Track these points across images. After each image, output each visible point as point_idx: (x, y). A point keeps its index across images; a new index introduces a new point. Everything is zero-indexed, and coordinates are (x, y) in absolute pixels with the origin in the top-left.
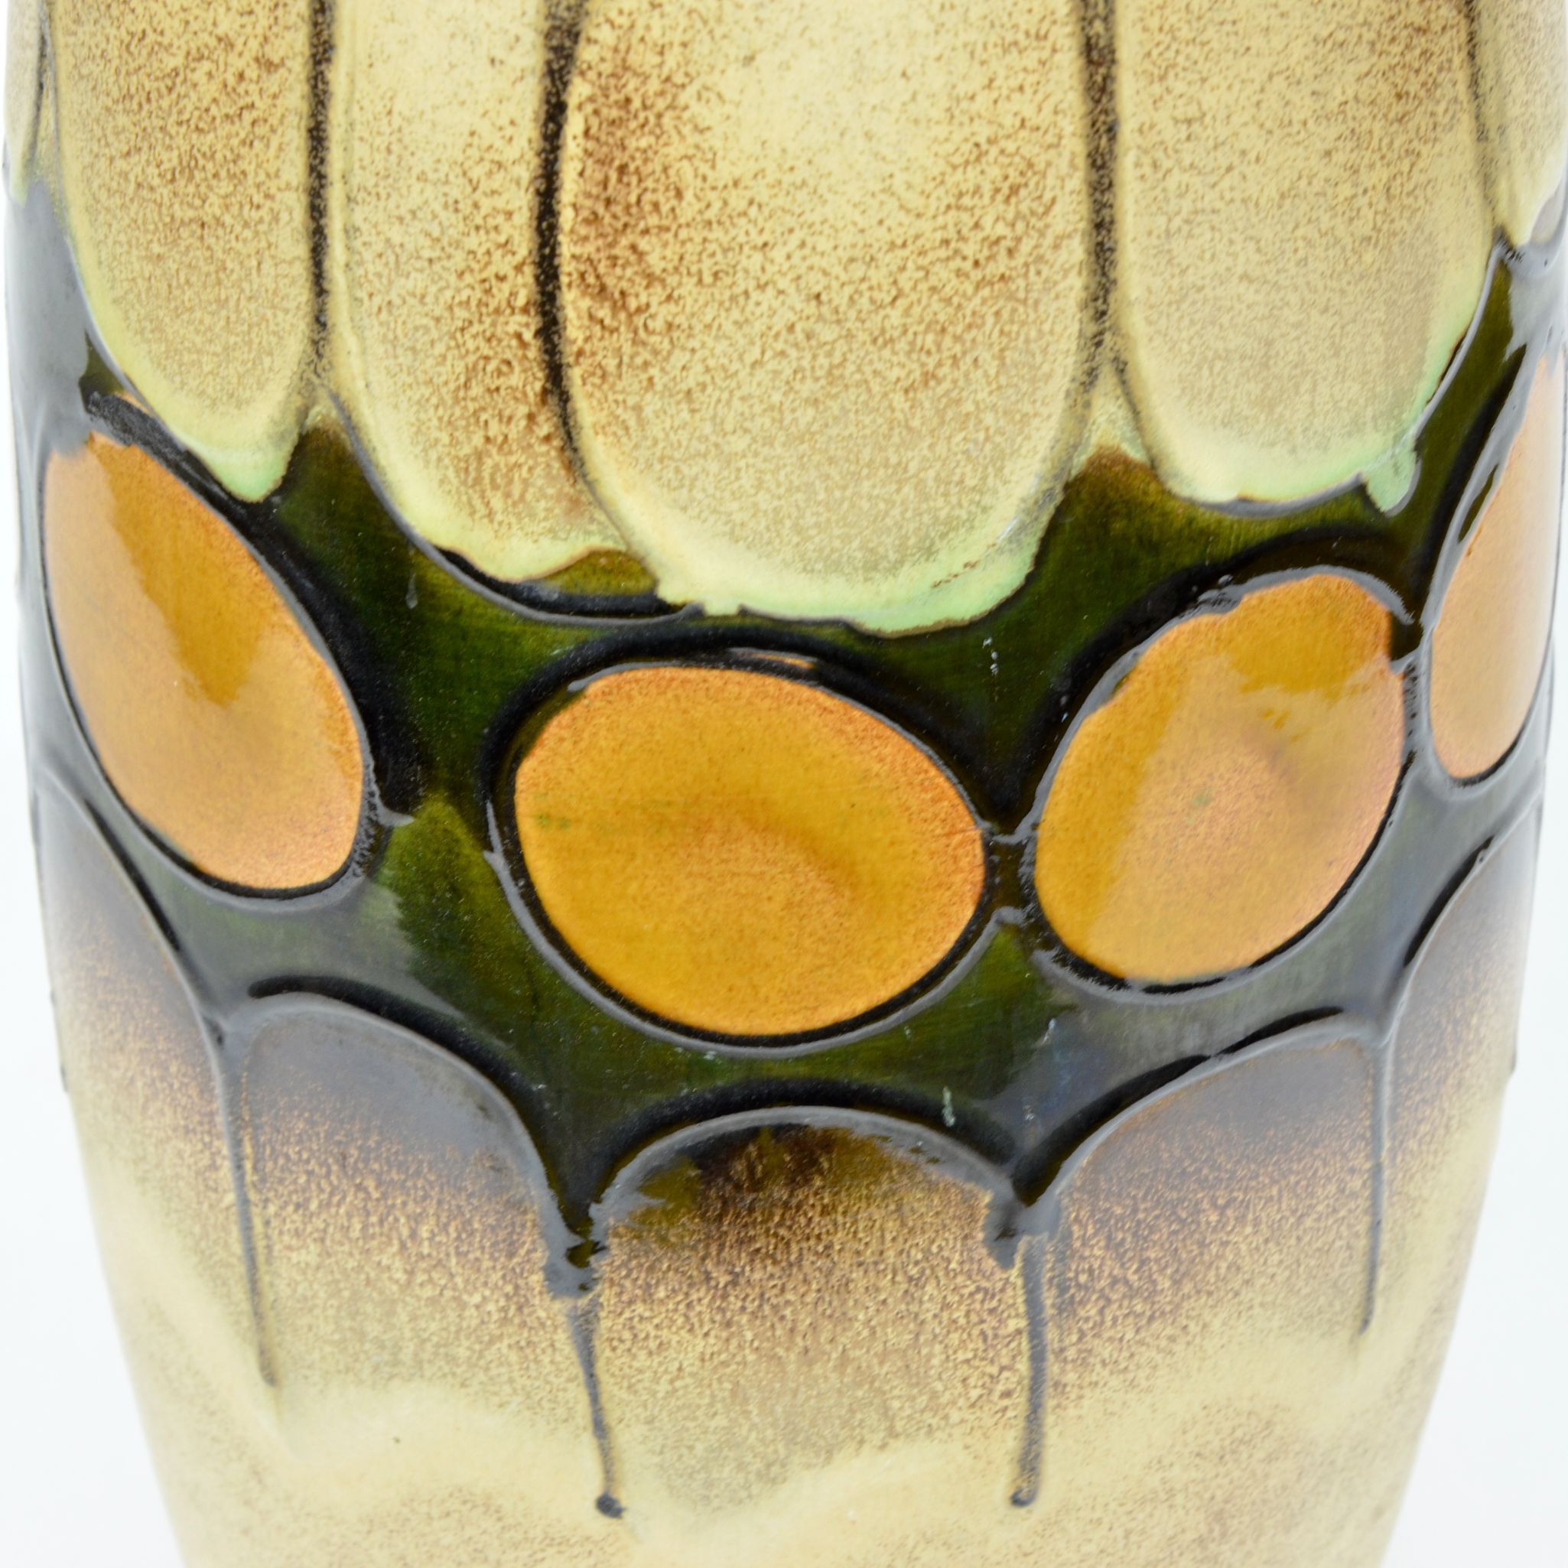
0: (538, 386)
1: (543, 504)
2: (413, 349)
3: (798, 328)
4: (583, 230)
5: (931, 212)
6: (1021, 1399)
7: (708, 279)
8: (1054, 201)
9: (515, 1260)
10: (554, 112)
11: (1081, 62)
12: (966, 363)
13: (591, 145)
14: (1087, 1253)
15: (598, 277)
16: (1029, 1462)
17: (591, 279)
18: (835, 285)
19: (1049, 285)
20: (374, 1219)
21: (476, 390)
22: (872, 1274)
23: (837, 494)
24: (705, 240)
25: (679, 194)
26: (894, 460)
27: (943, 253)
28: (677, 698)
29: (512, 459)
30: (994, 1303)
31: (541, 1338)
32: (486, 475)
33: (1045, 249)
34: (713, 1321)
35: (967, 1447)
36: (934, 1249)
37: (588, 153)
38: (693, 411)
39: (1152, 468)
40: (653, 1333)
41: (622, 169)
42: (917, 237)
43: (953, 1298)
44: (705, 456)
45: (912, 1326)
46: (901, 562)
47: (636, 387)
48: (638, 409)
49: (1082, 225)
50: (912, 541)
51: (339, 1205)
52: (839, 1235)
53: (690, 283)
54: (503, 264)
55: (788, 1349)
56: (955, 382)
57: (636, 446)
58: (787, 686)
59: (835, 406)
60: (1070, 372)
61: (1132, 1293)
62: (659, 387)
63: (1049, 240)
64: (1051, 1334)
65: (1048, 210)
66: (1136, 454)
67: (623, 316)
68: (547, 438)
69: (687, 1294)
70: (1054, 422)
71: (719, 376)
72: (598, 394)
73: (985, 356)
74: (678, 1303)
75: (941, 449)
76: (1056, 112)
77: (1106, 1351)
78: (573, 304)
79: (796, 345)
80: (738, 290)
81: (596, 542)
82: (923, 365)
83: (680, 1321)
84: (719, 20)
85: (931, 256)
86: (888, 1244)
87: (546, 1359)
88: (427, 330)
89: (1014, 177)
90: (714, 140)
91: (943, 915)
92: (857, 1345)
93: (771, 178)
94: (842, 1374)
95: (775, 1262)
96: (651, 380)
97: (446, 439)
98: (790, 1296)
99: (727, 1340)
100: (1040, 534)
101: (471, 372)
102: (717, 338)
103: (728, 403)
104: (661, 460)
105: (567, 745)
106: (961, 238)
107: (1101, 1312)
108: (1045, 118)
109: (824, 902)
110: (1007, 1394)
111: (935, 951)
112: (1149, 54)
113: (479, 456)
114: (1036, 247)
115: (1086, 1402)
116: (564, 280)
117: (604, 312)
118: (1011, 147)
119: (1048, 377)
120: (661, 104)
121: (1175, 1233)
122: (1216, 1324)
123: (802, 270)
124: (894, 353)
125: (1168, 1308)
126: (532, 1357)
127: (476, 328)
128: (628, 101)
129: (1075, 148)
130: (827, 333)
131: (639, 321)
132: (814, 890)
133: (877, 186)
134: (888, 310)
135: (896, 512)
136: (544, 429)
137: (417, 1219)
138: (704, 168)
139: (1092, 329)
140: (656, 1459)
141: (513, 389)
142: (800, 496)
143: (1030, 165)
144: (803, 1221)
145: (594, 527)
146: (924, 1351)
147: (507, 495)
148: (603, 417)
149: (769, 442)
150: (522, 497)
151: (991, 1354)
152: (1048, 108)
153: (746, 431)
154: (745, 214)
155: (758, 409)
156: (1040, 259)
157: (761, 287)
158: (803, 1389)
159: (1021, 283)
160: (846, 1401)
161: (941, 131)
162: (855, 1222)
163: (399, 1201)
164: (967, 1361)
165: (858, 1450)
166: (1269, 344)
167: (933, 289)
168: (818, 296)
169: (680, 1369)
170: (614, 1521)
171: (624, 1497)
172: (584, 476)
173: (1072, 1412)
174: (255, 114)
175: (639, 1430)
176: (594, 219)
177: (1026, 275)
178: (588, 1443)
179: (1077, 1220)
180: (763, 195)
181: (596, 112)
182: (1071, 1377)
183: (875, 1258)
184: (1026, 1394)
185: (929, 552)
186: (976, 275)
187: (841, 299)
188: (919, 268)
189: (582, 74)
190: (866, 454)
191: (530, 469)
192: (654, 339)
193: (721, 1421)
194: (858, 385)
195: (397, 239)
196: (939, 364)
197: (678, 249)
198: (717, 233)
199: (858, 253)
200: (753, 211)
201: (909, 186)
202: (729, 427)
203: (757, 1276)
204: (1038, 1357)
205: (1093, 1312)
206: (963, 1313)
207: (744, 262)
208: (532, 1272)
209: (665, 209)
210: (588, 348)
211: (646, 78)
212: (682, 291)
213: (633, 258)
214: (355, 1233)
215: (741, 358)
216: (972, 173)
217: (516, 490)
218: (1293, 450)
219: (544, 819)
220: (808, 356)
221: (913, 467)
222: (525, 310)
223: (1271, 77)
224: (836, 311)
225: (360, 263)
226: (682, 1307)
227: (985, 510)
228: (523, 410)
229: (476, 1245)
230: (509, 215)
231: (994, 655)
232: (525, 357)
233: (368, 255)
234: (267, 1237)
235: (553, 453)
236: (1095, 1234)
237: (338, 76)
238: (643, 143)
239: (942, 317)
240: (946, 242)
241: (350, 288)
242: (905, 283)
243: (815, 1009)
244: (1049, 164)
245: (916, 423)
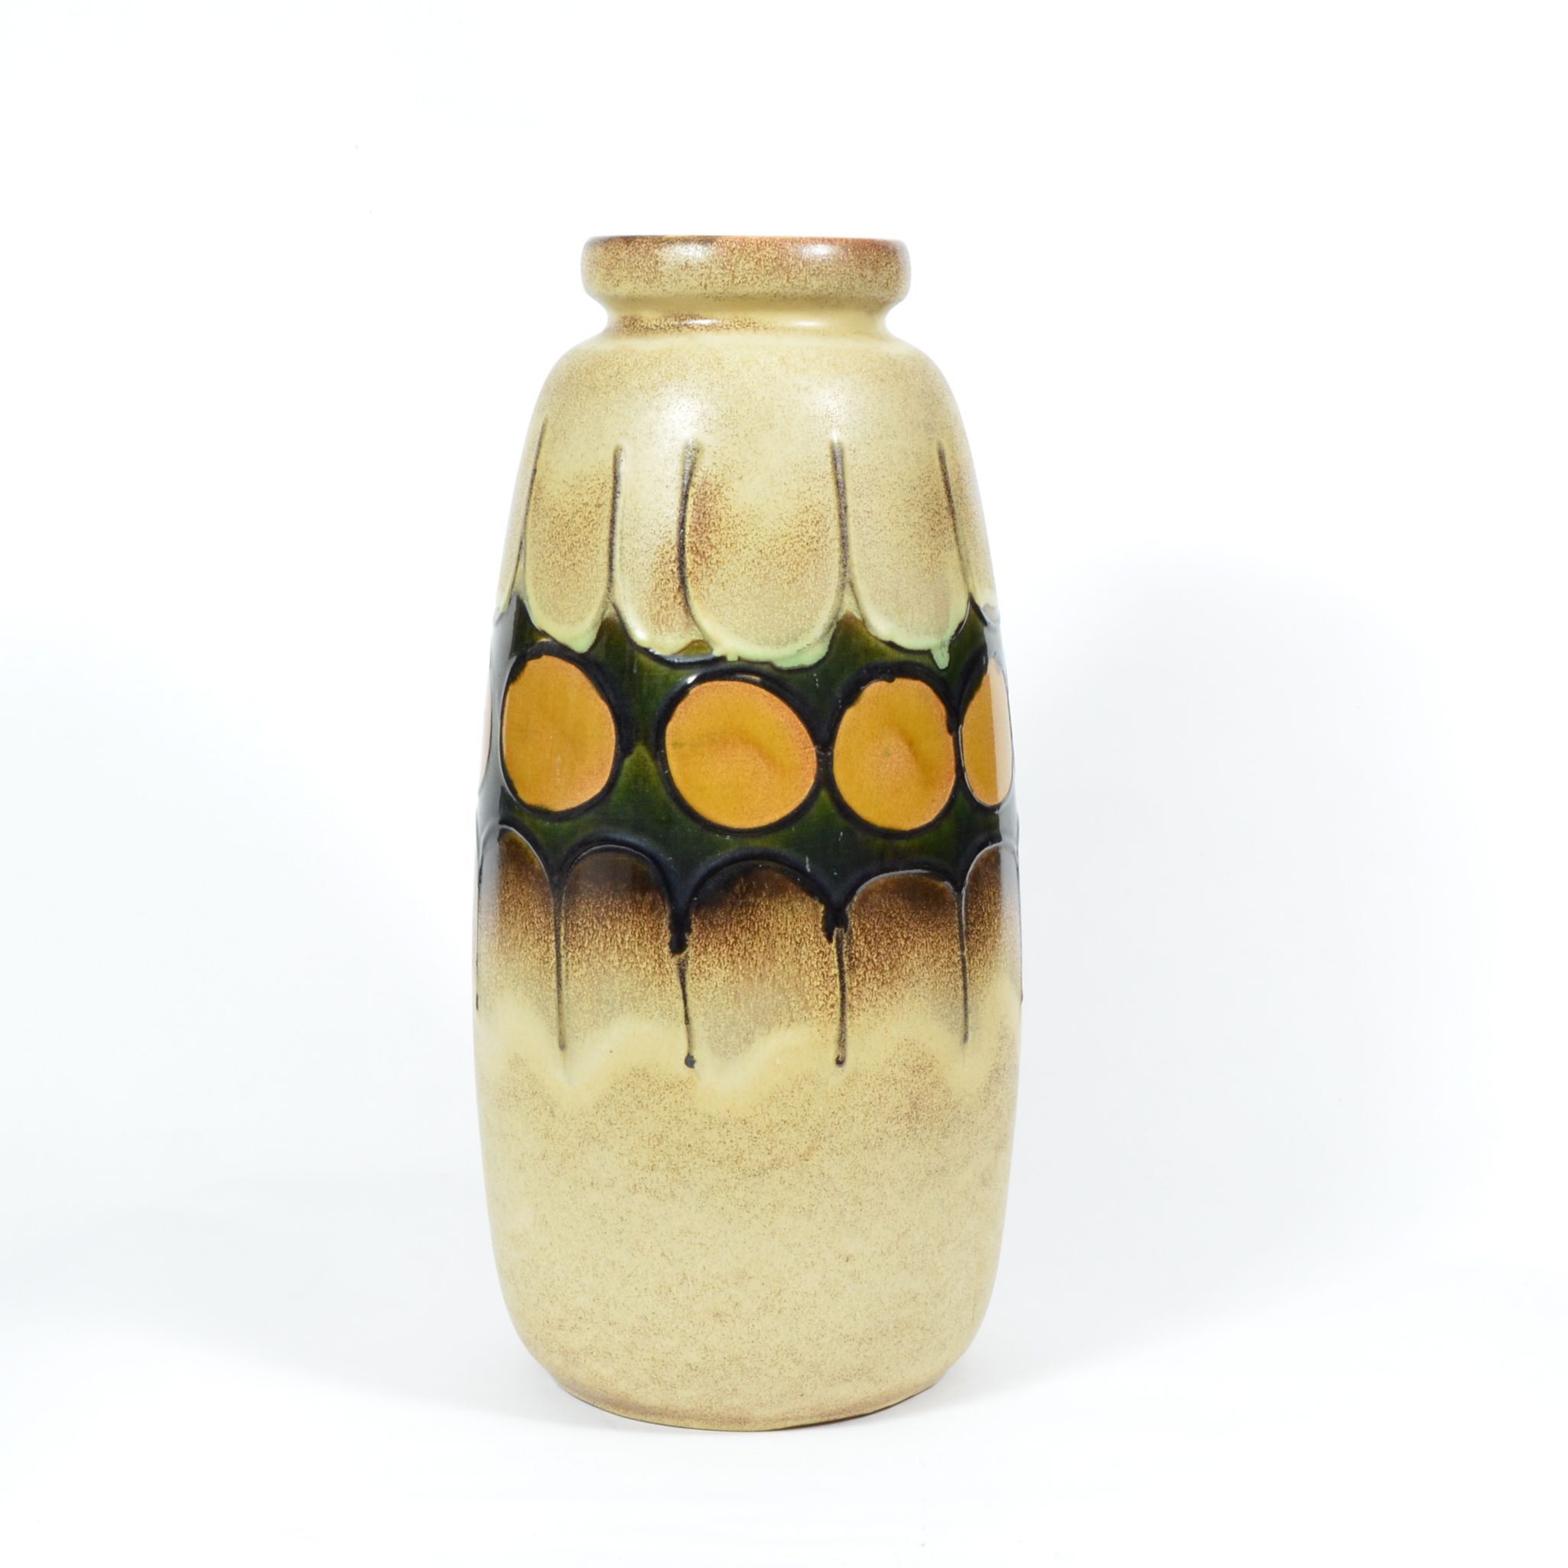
0: (677, 586)
1: (678, 626)
2: (639, 582)
3: (756, 561)
4: (692, 534)
5: (794, 526)
6: (837, 1009)
7: (729, 546)
8: (829, 528)
9: (660, 941)
10: (685, 497)
11: (835, 486)
12: (805, 576)
13: (695, 507)
14: (858, 943)
15: (696, 548)
16: (842, 1042)
17: (694, 549)
18: (766, 547)
19: (829, 554)
20: (608, 940)
21: (658, 591)
22: (783, 939)
23: (768, 617)
24: (728, 534)
25: (721, 520)
26: (785, 606)
27: (798, 539)
28: (718, 692)
29: (669, 612)
30: (826, 960)
31: (667, 979)
32: (661, 619)
33: (827, 543)
34: (728, 961)
35: (819, 1031)
36: (805, 930)
37: (694, 510)
38: (724, 589)
39: (864, 622)
40: (707, 969)
41: (704, 513)
42: (790, 534)
43: (812, 954)
44: (727, 604)
45: (798, 966)
46: (787, 643)
47: (707, 582)
48: (708, 590)
49: (838, 537)
50: (790, 636)
51: (596, 939)
52: (772, 919)
53: (724, 547)
54: (668, 548)
55: (754, 975)
56: (802, 582)
57: (707, 603)
58: (753, 687)
59: (766, 587)
60: (837, 584)
61: (875, 968)
62: (714, 582)
63: (828, 540)
64: (847, 979)
65: (828, 531)
66: (858, 617)
67: (703, 560)
68: (680, 603)
69: (719, 949)
70: (832, 599)
71: (732, 577)
72: (696, 586)
73: (811, 574)
74: (716, 954)
75: (799, 604)
76: (829, 501)
77: (867, 994)
78: (689, 557)
79: (755, 567)
80: (738, 549)
81: (694, 638)
82: (793, 575)
83: (717, 961)
84: (732, 467)
85: (794, 540)
86: (789, 925)
87: (668, 989)
88: (643, 574)
89: (818, 519)
90: (731, 502)
91: (804, 781)
92: (779, 973)
93: (747, 514)
94: (774, 987)
95: (750, 932)
96: (712, 580)
97: (648, 609)
98: (755, 948)
99: (733, 970)
100: (830, 638)
101: (657, 585)
102: (732, 565)
103: (735, 586)
104: (714, 607)
105: (683, 714)
106: (803, 535)
107: (864, 974)
108: (826, 502)
109: (765, 772)
110: (832, 1006)
111: (802, 795)
112: (855, 489)
113: (659, 613)
114: (825, 541)
115: (861, 1018)
116: (686, 550)
117: (698, 559)
118: (816, 509)
119: (830, 584)
120: (716, 492)
121: (889, 944)
122: (907, 997)
123: (756, 542)
124: (784, 570)
125: (889, 981)
126: (663, 989)
127: (659, 570)
128: (706, 492)
129: (835, 512)
130: (764, 563)
131: (708, 561)
132: (762, 767)
133: (778, 517)
134: (782, 557)
135: (786, 625)
136: (679, 600)
137: (624, 933)
138: (728, 511)
139: (843, 570)
140: (707, 1034)
141: (669, 588)
142: (756, 618)
143: (822, 515)
144: (759, 912)
145: (693, 632)
146: (802, 979)
147: (667, 625)
148: (697, 594)
149: (747, 599)
150: (672, 625)
151: (826, 985)
152: (826, 499)
153: (740, 595)
154: (739, 525)
155: (744, 588)
156: (826, 545)
157: (744, 548)
158: (760, 995)
159: (821, 552)
160: (775, 1001)
161: (796, 502)
162: (777, 914)
163: (618, 927)
164: (817, 986)
165: (780, 1027)
166: (897, 591)
167: (795, 551)
168: (761, 551)
169: (716, 986)
170: (691, 1069)
171: (696, 1055)
172: (691, 614)
173: (856, 1021)
174: (594, 522)
175: (702, 1019)
176: (696, 530)
177: (822, 550)
178: (683, 1026)
179: (854, 926)
180: (744, 518)
181: (697, 497)
182: (855, 1003)
183: (784, 932)
184: (839, 1007)
185: (796, 640)
186: (808, 547)
187: (768, 552)
188: (791, 543)
189: (693, 486)
190: (776, 604)
191: (674, 615)
192: (713, 566)
193: (731, 1012)
194: (773, 580)
195: (636, 547)
196: (797, 575)
197: (720, 536)
198: (732, 531)
199: (772, 537)
200: (742, 524)
201: (787, 518)
202: (735, 594)
203: (744, 939)
204: (843, 989)
205: (862, 973)
206: (815, 962)
207: (740, 540)
208: (664, 946)
209: (716, 525)
210: (693, 571)
211: (711, 485)
212: (721, 550)
213: (707, 541)
214: (601, 950)
215: (739, 571)
216: (805, 515)
217: (670, 623)
218: (908, 631)
219: (675, 744)
220: (758, 570)
221: (790, 609)
222: (674, 562)
223: (892, 506)
224: (766, 556)
225: (624, 558)
226: (717, 955)
227: (813, 627)
228: (673, 595)
229: (645, 938)
230: (670, 532)
231: (817, 680)
232: (674, 577)
233: (627, 555)
234: (567, 970)
235: (681, 608)
236: (861, 935)
237: (620, 502)
238: (710, 505)
239: (798, 560)
240: (798, 536)
241: (621, 567)
242: (787, 549)
243: (762, 817)
244: (827, 516)
245: (791, 594)
